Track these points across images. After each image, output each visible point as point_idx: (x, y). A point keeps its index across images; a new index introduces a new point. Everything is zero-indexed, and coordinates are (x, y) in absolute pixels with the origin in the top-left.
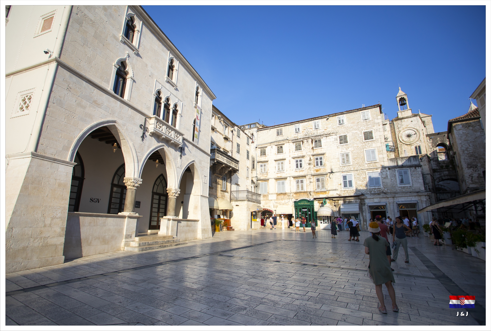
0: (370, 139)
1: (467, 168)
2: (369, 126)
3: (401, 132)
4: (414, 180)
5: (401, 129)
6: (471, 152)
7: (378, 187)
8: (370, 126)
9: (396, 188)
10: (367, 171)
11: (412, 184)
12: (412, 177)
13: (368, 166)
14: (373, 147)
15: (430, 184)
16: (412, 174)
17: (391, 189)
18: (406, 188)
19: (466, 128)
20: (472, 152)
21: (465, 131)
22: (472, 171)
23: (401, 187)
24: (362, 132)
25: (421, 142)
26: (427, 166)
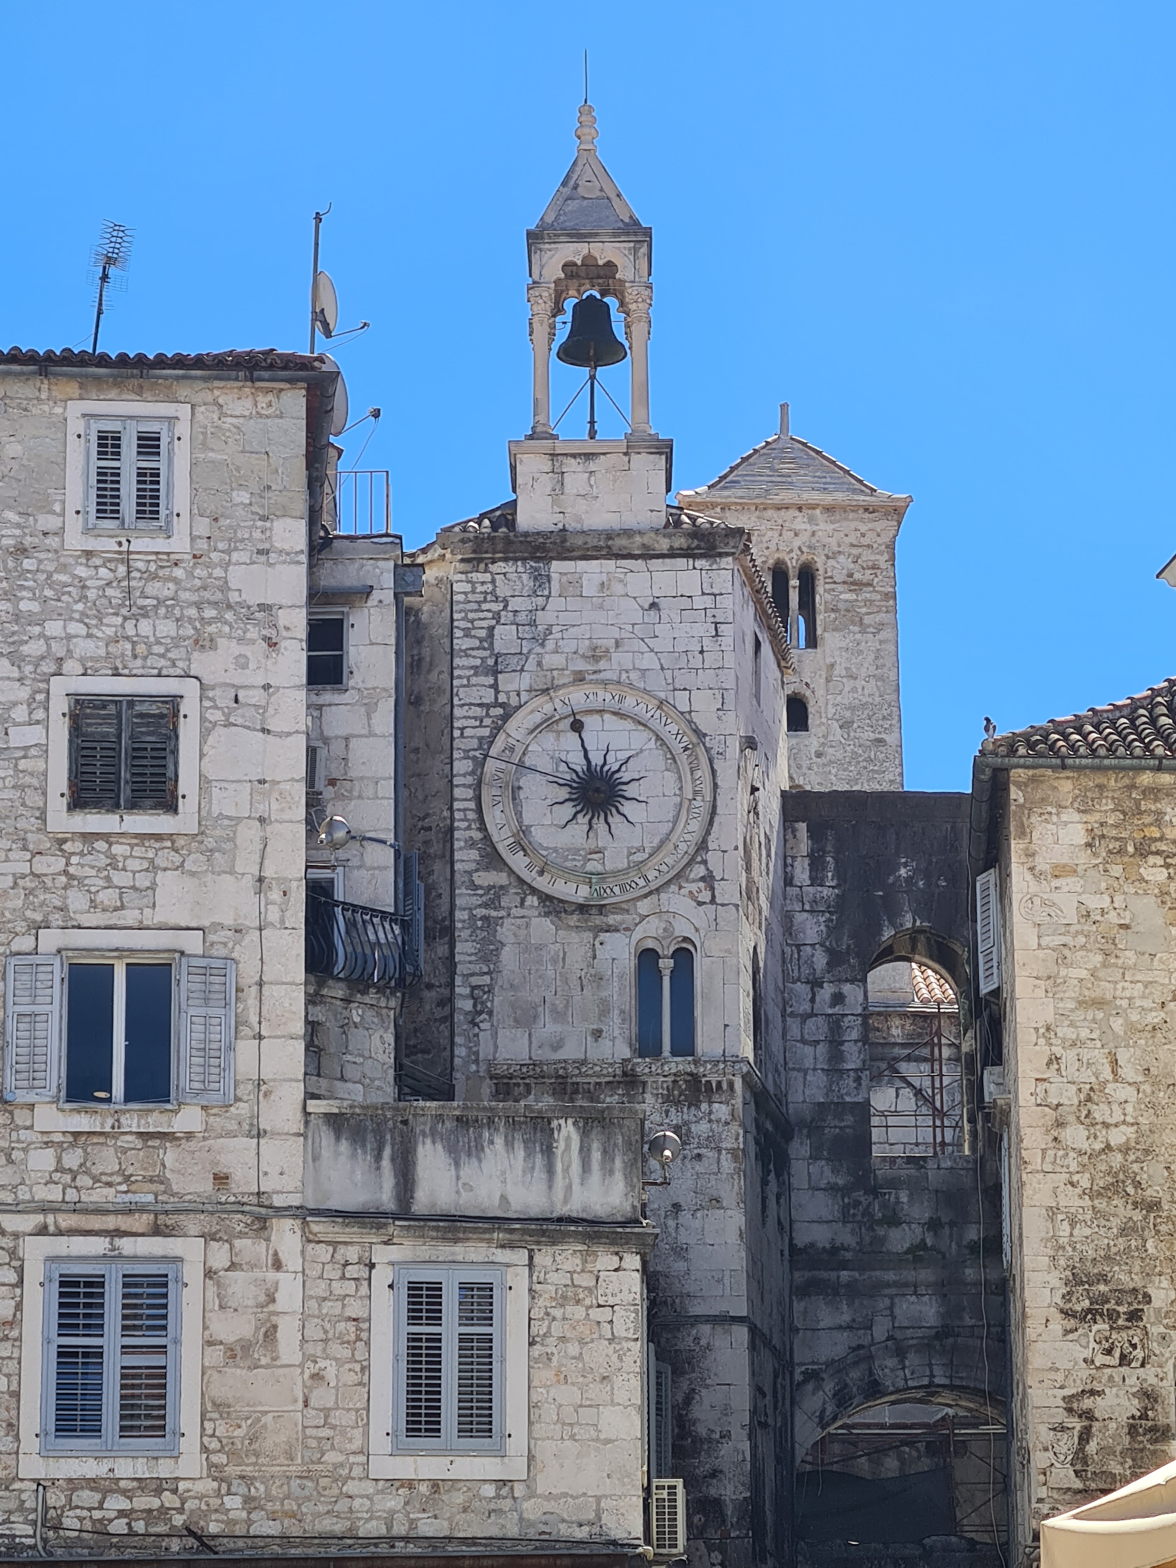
0: (133, 806)
1: (1066, 1313)
2: (145, 627)
3: (517, 727)
4: (549, 1413)
5: (525, 682)
6: (1117, 1137)
7: (141, 1469)
8: (166, 628)
9: (350, 1487)
10: (42, 1231)
11: (531, 1458)
12: (544, 1375)
13: (60, 1169)
14: (159, 917)
15: (725, 1449)
16: (540, 1328)
17: (290, 1505)
18: (459, 1498)
19: (1116, 870)
20: (1125, 1150)
21: (1105, 902)
22: (1100, 1359)
23: (410, 1484)
24: (60, 687)
25: (713, 901)
26: (729, 1212)
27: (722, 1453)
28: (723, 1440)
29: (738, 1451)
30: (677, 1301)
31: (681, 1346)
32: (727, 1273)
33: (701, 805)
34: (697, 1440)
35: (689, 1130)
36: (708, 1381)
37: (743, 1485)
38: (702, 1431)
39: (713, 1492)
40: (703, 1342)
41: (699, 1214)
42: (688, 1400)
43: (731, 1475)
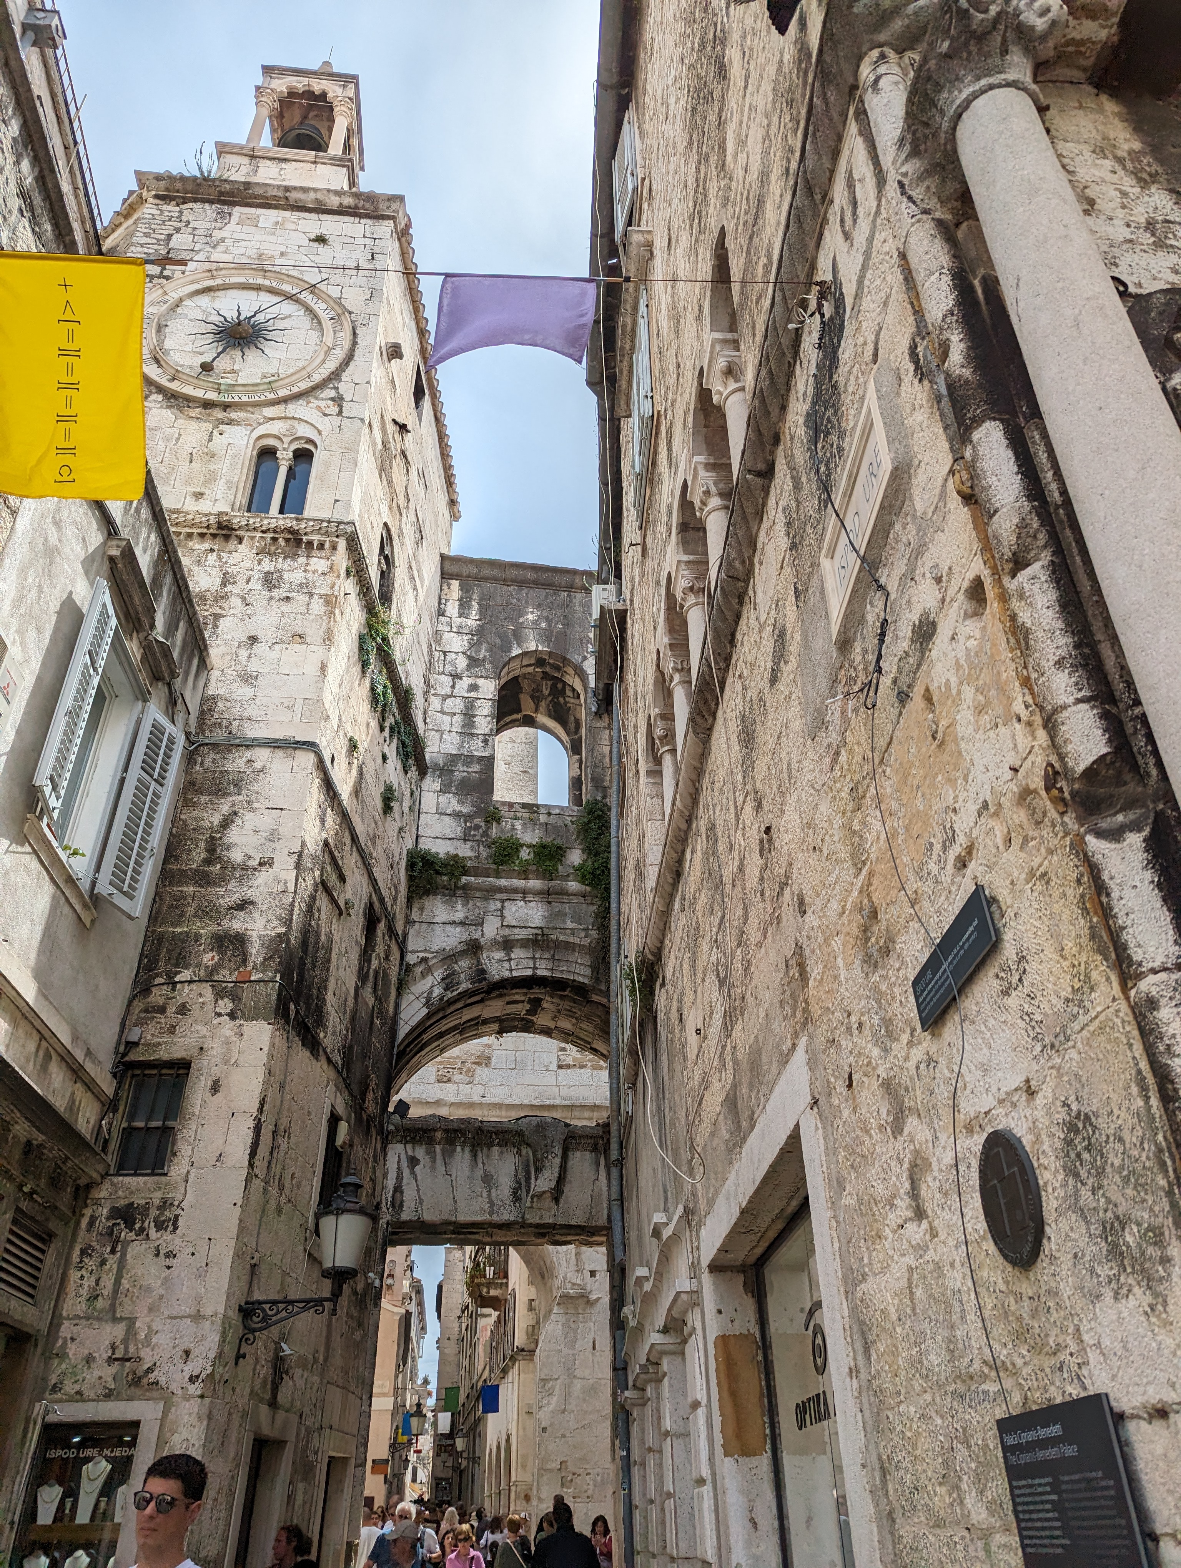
3: (175, 289)
5: (192, 266)
25: (340, 413)
26: (313, 648)
27: (257, 883)
28: (263, 868)
29: (279, 881)
30: (235, 724)
31: (229, 767)
32: (300, 702)
33: (339, 354)
34: (229, 868)
35: (281, 576)
36: (256, 805)
37: (279, 918)
38: (236, 856)
39: (236, 926)
40: (258, 765)
41: (277, 647)
42: (226, 823)
43: (264, 908)
